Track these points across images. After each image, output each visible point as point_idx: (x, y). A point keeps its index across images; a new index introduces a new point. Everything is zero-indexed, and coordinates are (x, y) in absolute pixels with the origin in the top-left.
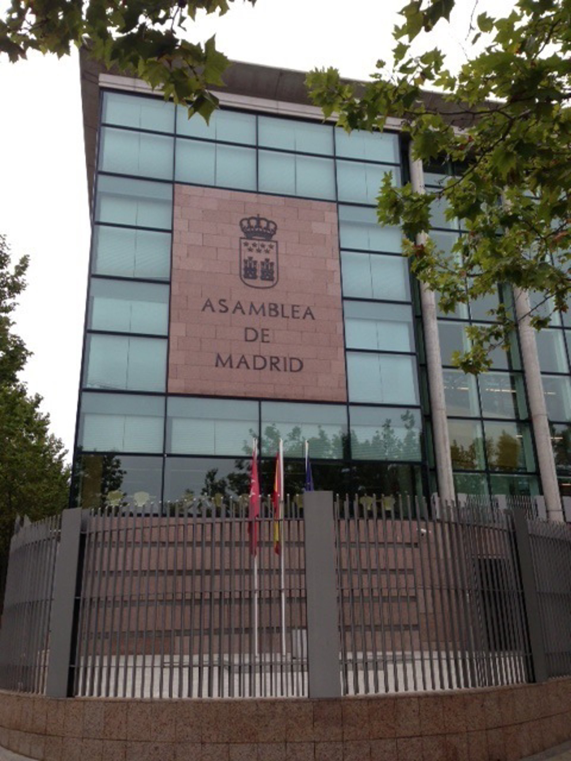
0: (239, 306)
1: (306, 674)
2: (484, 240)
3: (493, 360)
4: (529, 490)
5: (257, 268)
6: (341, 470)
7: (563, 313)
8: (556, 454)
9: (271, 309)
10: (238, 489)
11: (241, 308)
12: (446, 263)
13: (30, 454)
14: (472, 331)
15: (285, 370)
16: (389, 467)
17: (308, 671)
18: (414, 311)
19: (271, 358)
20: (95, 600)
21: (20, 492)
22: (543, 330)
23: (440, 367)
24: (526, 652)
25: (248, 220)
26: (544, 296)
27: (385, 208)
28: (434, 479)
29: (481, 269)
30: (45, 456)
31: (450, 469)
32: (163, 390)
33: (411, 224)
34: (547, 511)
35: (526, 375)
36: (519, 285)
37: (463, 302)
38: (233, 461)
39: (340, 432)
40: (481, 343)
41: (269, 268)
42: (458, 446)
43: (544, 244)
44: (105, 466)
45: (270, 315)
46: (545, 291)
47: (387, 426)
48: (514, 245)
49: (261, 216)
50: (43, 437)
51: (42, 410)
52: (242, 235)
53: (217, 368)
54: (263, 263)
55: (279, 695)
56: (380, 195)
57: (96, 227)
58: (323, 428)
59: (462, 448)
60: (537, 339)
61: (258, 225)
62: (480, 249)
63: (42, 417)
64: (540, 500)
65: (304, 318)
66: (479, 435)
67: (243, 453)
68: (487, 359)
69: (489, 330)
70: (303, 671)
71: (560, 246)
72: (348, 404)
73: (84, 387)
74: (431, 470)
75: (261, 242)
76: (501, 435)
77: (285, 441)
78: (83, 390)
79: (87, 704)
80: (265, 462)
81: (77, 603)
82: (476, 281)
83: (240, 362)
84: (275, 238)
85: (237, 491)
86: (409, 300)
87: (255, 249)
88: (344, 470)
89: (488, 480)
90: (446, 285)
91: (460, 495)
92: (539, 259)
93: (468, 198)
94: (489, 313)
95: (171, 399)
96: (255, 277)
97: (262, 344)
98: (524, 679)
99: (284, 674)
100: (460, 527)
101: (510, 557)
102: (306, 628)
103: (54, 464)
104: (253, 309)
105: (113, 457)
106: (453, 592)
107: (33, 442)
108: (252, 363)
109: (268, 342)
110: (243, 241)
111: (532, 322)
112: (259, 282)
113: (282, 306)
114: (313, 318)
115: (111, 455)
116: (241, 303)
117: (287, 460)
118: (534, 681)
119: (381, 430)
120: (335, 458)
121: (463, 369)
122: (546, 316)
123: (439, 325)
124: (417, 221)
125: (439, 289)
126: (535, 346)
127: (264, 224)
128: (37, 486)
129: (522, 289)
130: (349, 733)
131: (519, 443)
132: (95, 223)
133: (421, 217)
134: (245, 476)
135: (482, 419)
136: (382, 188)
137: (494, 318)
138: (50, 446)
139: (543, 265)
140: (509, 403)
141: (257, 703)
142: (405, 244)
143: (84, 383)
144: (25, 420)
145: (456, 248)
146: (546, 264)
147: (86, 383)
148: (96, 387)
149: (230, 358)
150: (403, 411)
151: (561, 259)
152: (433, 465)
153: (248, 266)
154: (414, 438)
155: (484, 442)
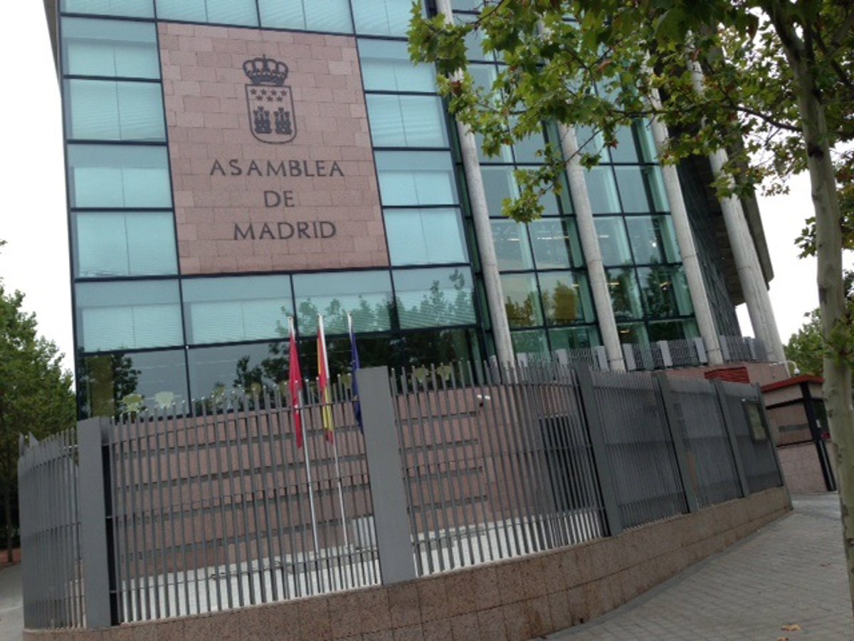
0: (253, 166)
1: (377, 561)
2: (525, 74)
3: (545, 206)
4: (589, 342)
5: (270, 119)
6: (389, 342)
7: (612, 148)
8: (613, 300)
9: (292, 168)
10: (276, 376)
11: (256, 168)
12: (487, 102)
13: (19, 362)
14: (520, 176)
15: (316, 237)
16: (442, 334)
17: (379, 558)
18: (454, 157)
19: (298, 224)
20: (130, 517)
21: (13, 408)
22: (593, 168)
23: (487, 218)
24: (599, 506)
25: (253, 62)
26: (593, 131)
27: (417, 44)
28: (491, 341)
29: (524, 105)
30: (37, 363)
31: (507, 328)
32: (175, 272)
33: (447, 60)
34: (609, 362)
35: (578, 219)
36: (563, 121)
37: (507, 144)
38: (266, 346)
39: (383, 300)
40: (530, 188)
41: (285, 119)
42: (513, 303)
43: (588, 73)
44: (113, 368)
45: (292, 175)
46: (593, 125)
47: (435, 288)
48: (557, 77)
49: (267, 58)
50: (32, 341)
51: (25, 309)
52: (249, 81)
53: (236, 242)
54: (276, 114)
55: (350, 587)
56: (410, 29)
57: (65, 81)
58: (365, 298)
59: (517, 304)
60: (587, 180)
61: (266, 68)
62: (522, 85)
63: (27, 317)
64: (600, 350)
65: (331, 175)
66: (535, 289)
67: (277, 336)
68: (539, 205)
69: (538, 173)
70: (373, 560)
71: (606, 74)
72: (390, 268)
73: (76, 277)
74: (487, 331)
75: (271, 89)
76: (556, 286)
77: (324, 317)
78: (75, 281)
79: (137, 629)
80: (303, 343)
81: (109, 523)
82: (519, 119)
83: (263, 232)
84: (287, 82)
85: (274, 378)
86: (447, 145)
87: (264, 97)
88: (392, 343)
89: (547, 335)
90: (489, 126)
91: (519, 355)
92: (584, 90)
93: (506, 27)
94: (536, 154)
95: (185, 282)
96: (268, 131)
97: (286, 209)
98: (599, 534)
99: (354, 565)
100: (524, 388)
101: (576, 413)
102: (373, 514)
103: (49, 371)
104: (271, 170)
105: (123, 355)
106: (522, 456)
107: (20, 348)
108: (277, 231)
109: (293, 206)
110: (250, 88)
111: (582, 160)
112: (274, 137)
113: (305, 162)
114: (342, 175)
115: (119, 354)
116: (256, 162)
117: (329, 338)
118: (610, 534)
119: (429, 294)
120: (380, 330)
121: (514, 218)
122: (595, 154)
123: (483, 173)
124: (452, 57)
125: (481, 131)
126: (585, 187)
127: (272, 66)
128: (32, 400)
129: (568, 126)
130: (428, 614)
131: (575, 292)
132: (64, 77)
133: (457, 52)
134: (281, 361)
135: (536, 271)
136: (411, 21)
137: (542, 159)
138: (42, 351)
139: (588, 98)
140: (563, 251)
141: (327, 599)
142: (439, 81)
143: (75, 272)
144: (7, 323)
145: (496, 85)
146: (591, 97)
147: (78, 272)
148: (91, 275)
149: (251, 228)
150: (452, 271)
151: (607, 88)
152: (488, 326)
153: (259, 118)
154: (466, 298)
155: (540, 297)
